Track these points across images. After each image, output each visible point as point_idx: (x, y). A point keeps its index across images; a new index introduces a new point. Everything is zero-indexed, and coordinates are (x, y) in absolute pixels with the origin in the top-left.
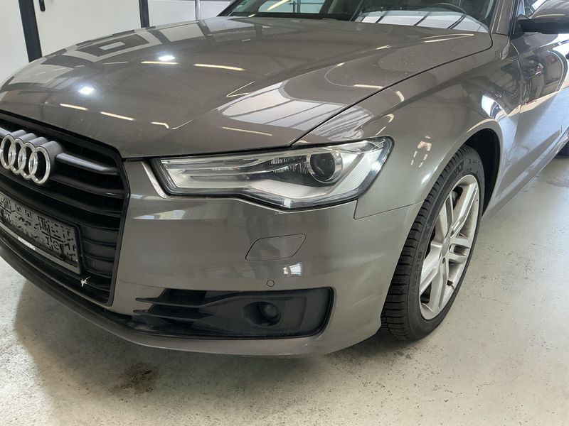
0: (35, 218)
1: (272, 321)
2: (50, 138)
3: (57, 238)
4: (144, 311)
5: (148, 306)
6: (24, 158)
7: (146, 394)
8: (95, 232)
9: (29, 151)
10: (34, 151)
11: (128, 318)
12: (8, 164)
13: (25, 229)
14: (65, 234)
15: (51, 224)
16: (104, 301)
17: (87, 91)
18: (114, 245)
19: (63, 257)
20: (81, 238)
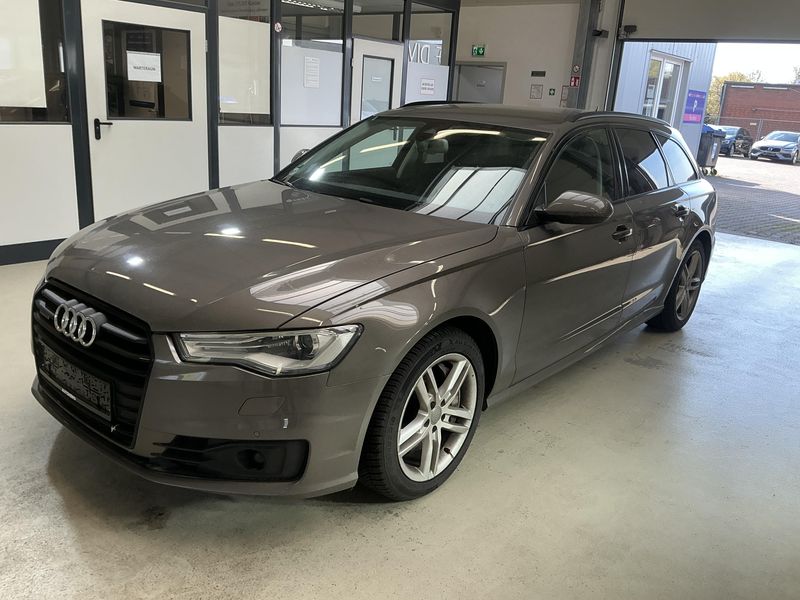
0: (79, 374)
1: (260, 466)
2: (97, 310)
3: (96, 391)
4: (158, 454)
5: (162, 450)
6: (76, 324)
7: (157, 530)
8: (126, 388)
9: (79, 320)
10: (84, 319)
11: (146, 460)
12: (60, 327)
13: (70, 382)
14: (102, 388)
15: (92, 379)
16: (128, 445)
17: (136, 262)
18: (139, 399)
19: (99, 407)
20: (114, 391)
